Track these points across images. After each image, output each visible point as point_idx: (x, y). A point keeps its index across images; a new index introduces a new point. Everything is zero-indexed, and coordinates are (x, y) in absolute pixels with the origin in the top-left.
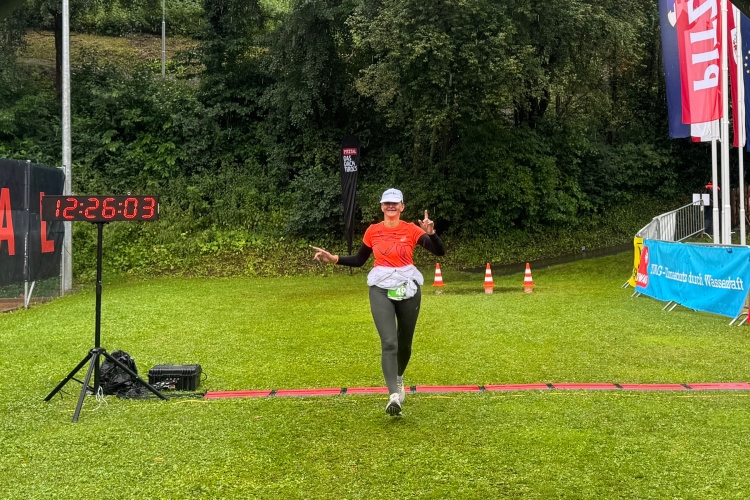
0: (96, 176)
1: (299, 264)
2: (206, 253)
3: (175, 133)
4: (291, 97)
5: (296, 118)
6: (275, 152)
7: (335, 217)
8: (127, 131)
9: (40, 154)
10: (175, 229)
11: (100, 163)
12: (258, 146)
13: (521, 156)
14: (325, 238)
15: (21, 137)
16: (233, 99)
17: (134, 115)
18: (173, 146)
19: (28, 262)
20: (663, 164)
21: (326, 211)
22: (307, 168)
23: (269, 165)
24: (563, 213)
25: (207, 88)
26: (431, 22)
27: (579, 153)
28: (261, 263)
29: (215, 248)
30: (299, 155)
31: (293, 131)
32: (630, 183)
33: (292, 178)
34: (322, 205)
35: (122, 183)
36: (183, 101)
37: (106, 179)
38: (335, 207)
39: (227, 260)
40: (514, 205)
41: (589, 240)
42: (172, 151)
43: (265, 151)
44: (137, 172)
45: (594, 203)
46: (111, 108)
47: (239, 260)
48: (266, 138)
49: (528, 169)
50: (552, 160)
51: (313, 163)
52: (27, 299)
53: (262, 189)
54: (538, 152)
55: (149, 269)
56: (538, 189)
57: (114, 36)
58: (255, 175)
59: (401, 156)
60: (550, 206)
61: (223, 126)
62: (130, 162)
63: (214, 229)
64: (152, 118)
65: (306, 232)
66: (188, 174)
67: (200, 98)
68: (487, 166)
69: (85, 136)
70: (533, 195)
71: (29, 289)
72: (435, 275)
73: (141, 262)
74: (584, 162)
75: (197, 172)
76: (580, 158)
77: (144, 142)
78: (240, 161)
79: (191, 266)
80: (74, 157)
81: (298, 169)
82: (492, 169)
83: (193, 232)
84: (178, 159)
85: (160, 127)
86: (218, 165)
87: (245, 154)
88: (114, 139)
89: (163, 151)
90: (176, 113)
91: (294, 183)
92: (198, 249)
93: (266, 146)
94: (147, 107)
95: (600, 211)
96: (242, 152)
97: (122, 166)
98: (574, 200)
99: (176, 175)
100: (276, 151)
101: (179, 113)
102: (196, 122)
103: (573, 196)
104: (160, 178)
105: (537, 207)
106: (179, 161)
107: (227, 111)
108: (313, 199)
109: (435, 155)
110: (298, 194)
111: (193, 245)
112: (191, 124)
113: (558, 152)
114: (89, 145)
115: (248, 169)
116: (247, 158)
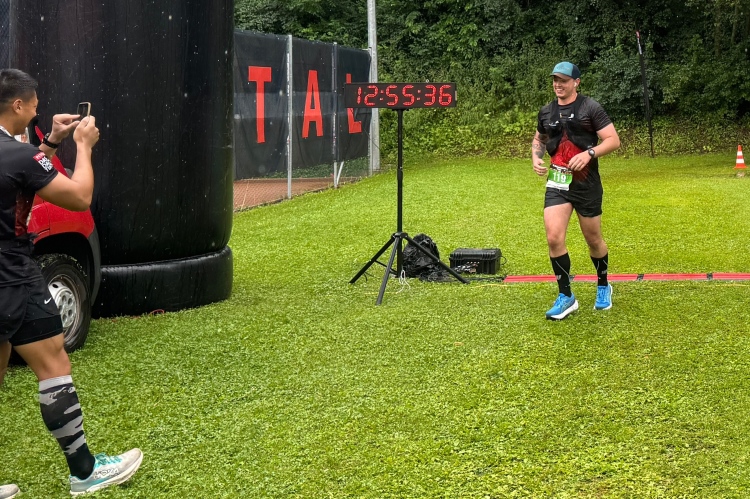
0: (401, 57)
2: (508, 134)
3: (477, 14)
6: (577, 33)
7: (636, 98)
8: (430, 12)
9: (347, 35)
10: (479, 110)
11: (405, 44)
12: (558, 27)
14: (625, 119)
15: (328, 19)
18: (475, 27)
19: (337, 143)
21: (627, 91)
22: (607, 48)
23: (569, 46)
29: (518, 129)
30: (599, 36)
31: (592, 11)
33: (592, 59)
34: (623, 86)
35: (426, 64)
37: (411, 60)
38: (636, 88)
42: (474, 32)
43: (564, 32)
44: (441, 53)
48: (567, 19)
51: (613, 43)
52: (337, 178)
55: (454, 150)
58: (556, 55)
59: (702, 37)
61: (524, 7)
62: (433, 43)
63: (516, 110)
66: (490, 56)
69: (390, 18)
71: (338, 169)
72: (736, 157)
73: (446, 143)
75: (499, 53)
77: (447, 23)
78: (541, 41)
79: (494, 146)
80: (379, 39)
81: (599, 50)
83: (496, 112)
84: (480, 40)
85: (462, 9)
86: (520, 46)
87: (546, 34)
88: (417, 21)
89: (465, 32)
91: (594, 64)
92: (501, 130)
93: (567, 26)
96: (543, 33)
97: (425, 47)
99: (478, 56)
100: (577, 31)
104: (463, 59)
106: (481, 42)
108: (613, 80)
109: (737, 35)
110: (599, 75)
111: (496, 126)
112: (491, 5)
114: (395, 27)
115: (549, 49)
116: (548, 38)
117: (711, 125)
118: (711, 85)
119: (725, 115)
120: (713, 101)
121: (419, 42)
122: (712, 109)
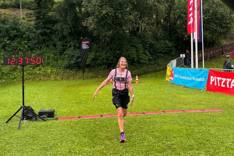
0: (3, 51)
1: (67, 77)
2: (38, 74)
3: (27, 38)
4: (64, 27)
5: (65, 33)
7: (78, 63)
8: (12, 37)
10: (29, 67)
11: (4, 47)
12: (53, 42)
13: (132, 44)
14: (75, 69)
16: (45, 28)
17: (14, 32)
18: (27, 42)
20: (172, 46)
21: (75, 61)
22: (69, 48)
23: (57, 48)
24: (145, 60)
25: (36, 24)
26: (107, 5)
27: (148, 43)
28: (56, 77)
29: (41, 72)
30: (66, 44)
31: (64, 37)
32: (163, 52)
33: (64, 51)
34: (74, 59)
35: (11, 53)
36: (29, 28)
37: (6, 52)
38: (78, 60)
39: (45, 76)
40: (131, 58)
41: (152, 68)
42: (26, 43)
43: (55, 43)
44: (16, 50)
45: (153, 57)
46: (7, 30)
47: (49, 76)
48: (56, 40)
49: (134, 48)
50: (141, 45)
51: (70, 46)
53: (55, 55)
54: (137, 43)
55: (21, 79)
56: (137, 54)
57: (5, 9)
58: (53, 50)
59: (97, 44)
60: (141, 58)
61: (42, 36)
62: (13, 47)
63: (41, 67)
64: (20, 33)
65: (69, 67)
66: (32, 50)
67: (34, 27)
68: (122, 47)
70: (136, 55)
73: (19, 77)
74: (150, 46)
75: (34, 50)
76: (149, 44)
77: (17, 40)
78: (48, 46)
79: (34, 78)
81: (66, 49)
82: (124, 48)
83: (34, 68)
85: (22, 36)
86: (41, 47)
87: (49, 44)
88: (8, 40)
89: (23, 43)
90: (27, 32)
91: (65, 53)
92: (36, 73)
93: (56, 42)
94: (18, 30)
95: (154, 60)
97: (11, 48)
98: (147, 56)
99: (28, 50)
100: (59, 43)
101: (28, 32)
102: (34, 35)
103: (147, 55)
104: (23, 51)
105: (137, 59)
106: (29, 46)
107: (43, 31)
108: (71, 57)
109: (107, 44)
110: (67, 56)
111: (34, 71)
112: (32, 35)
113: (143, 43)
115: (50, 48)
116: (50, 45)
117: (100, 70)
118: (100, 58)
119: (104, 67)
120: (101, 63)
122: (101, 65)
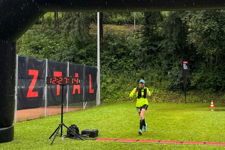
0: (109, 69)
1: (170, 99)
3: (133, 56)
4: (169, 44)
5: (170, 51)
7: (182, 84)
8: (119, 55)
10: (132, 87)
11: (111, 65)
12: (159, 60)
14: (179, 91)
15: (88, 57)
16: (152, 45)
17: (121, 50)
18: (132, 60)
21: (179, 82)
23: (162, 66)
25: (143, 42)
28: (158, 98)
30: (171, 63)
31: (169, 55)
33: (169, 71)
35: (117, 72)
36: (136, 46)
37: (112, 70)
38: (182, 81)
42: (132, 62)
43: (161, 62)
44: (122, 68)
46: (115, 48)
48: (162, 58)
51: (175, 66)
53: (159, 74)
55: (124, 99)
57: (121, 25)
58: (158, 70)
61: (148, 54)
64: (127, 51)
65: (172, 88)
67: (141, 45)
69: (107, 57)
71: (85, 105)
73: (121, 97)
75: (140, 69)
77: (124, 59)
78: (153, 65)
80: (102, 64)
81: (171, 68)
84: (134, 64)
85: (129, 54)
86: (146, 66)
87: (155, 63)
88: (115, 58)
89: (129, 62)
90: (133, 50)
94: (125, 48)
97: (117, 66)
99: (133, 69)
100: (164, 62)
104: (128, 70)
107: (149, 49)
108: (175, 78)
109: (217, 64)
112: (138, 53)
114: (108, 60)
115: (155, 68)
117: (207, 93)
118: (207, 80)
119: (212, 91)
120: (207, 85)
121: (115, 65)
122: (208, 88)
